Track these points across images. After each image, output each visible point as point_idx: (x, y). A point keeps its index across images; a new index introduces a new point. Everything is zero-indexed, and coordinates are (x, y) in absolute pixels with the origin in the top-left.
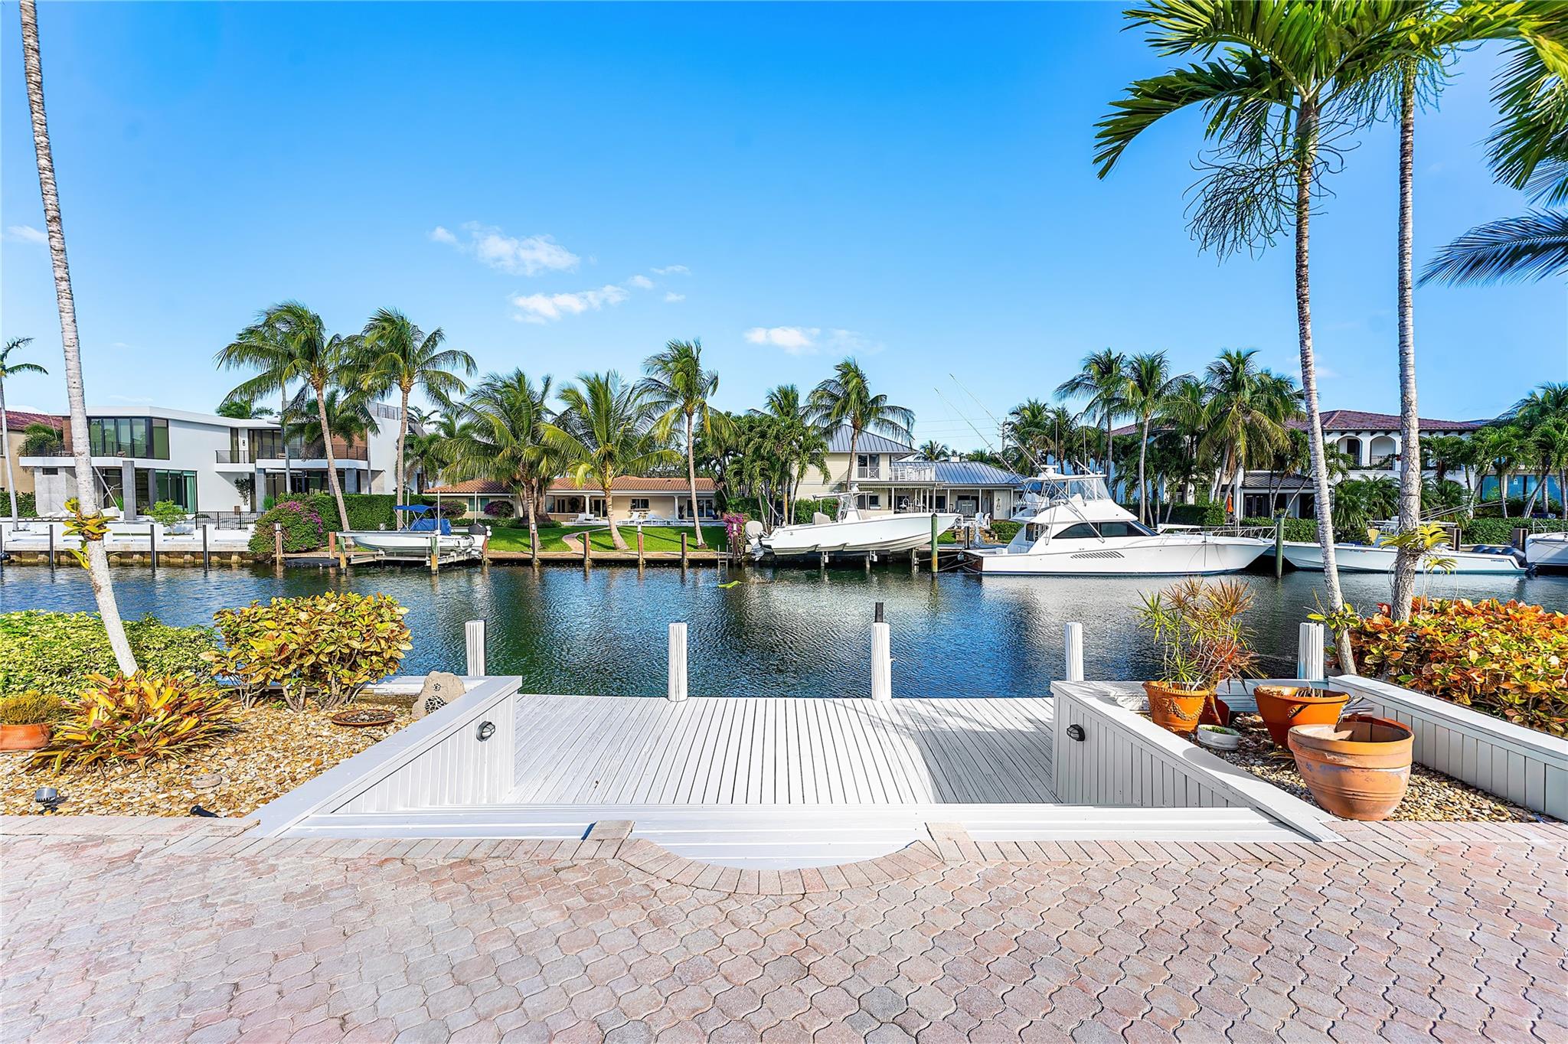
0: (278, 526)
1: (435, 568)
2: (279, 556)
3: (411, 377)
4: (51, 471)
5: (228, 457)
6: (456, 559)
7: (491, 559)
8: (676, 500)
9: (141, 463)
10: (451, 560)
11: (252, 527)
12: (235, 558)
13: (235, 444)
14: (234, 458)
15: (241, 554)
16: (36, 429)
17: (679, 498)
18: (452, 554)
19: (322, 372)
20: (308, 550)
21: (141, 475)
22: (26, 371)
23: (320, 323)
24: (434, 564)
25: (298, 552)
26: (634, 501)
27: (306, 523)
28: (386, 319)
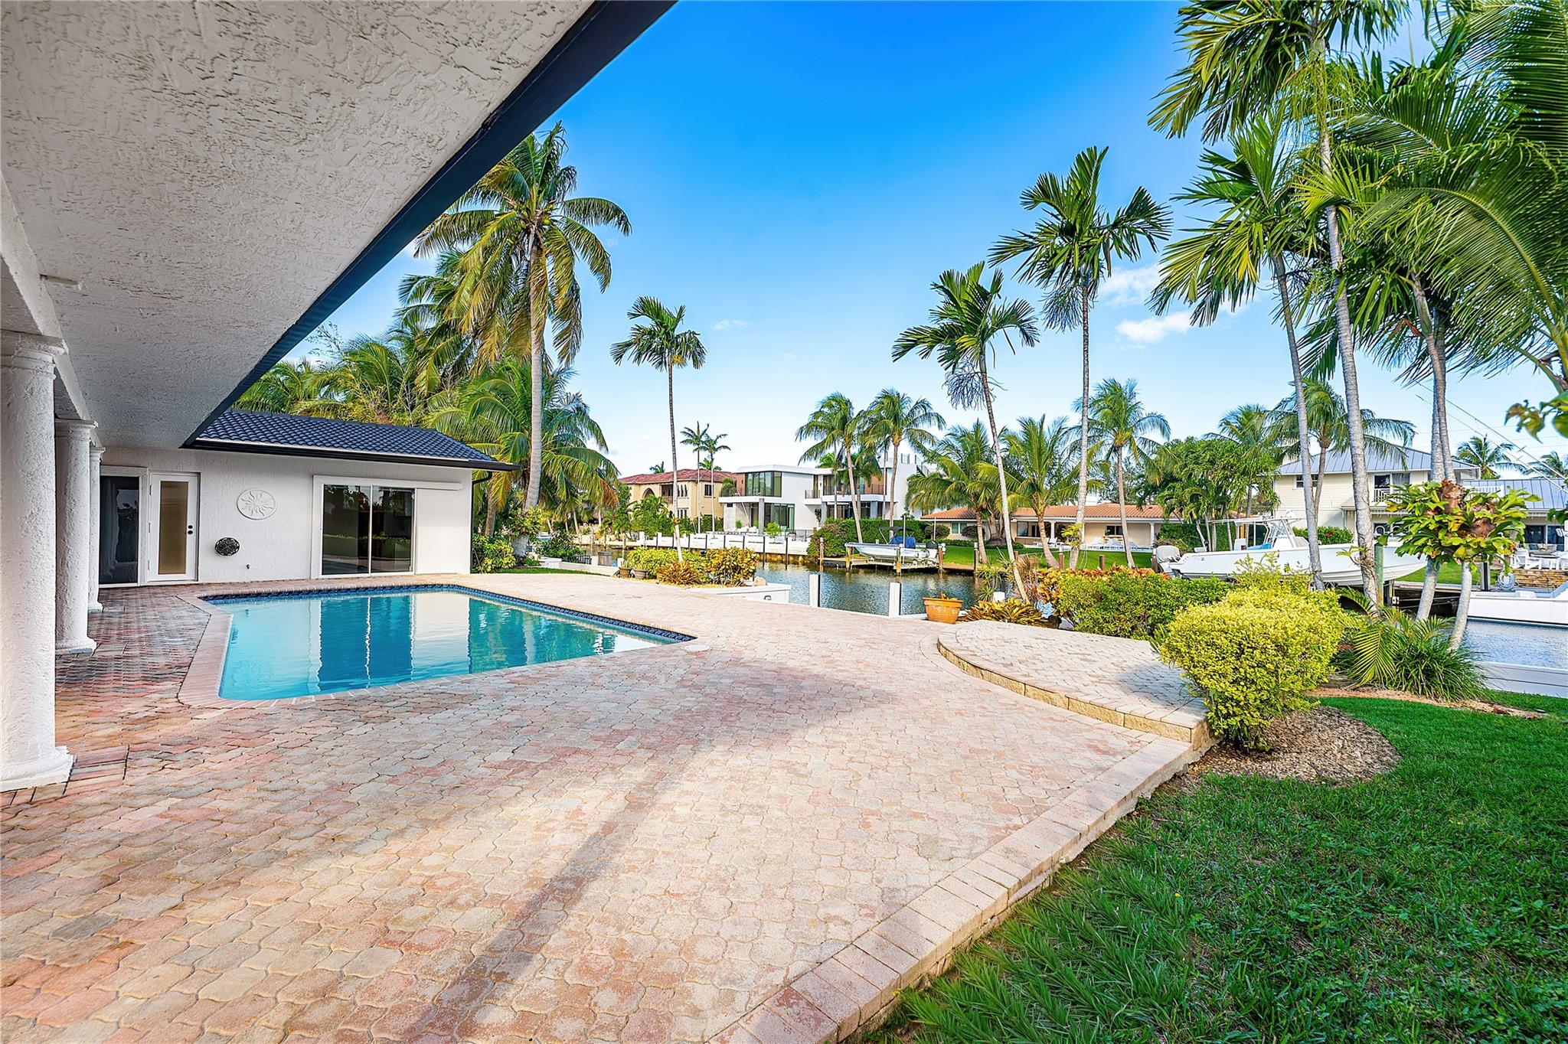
0: (822, 539)
1: (898, 571)
2: (821, 559)
3: (900, 435)
4: (730, 505)
5: (811, 494)
6: (916, 567)
7: (945, 569)
8: (1152, 528)
9: (768, 500)
10: (912, 567)
11: (809, 540)
12: (800, 558)
13: (816, 485)
14: (815, 495)
15: (804, 556)
16: (726, 481)
17: (1156, 525)
18: (914, 562)
19: (851, 436)
20: (838, 556)
21: (767, 506)
22: (722, 449)
23: (851, 404)
24: (898, 568)
25: (832, 557)
26: (1108, 528)
27: (838, 538)
28: (886, 395)
